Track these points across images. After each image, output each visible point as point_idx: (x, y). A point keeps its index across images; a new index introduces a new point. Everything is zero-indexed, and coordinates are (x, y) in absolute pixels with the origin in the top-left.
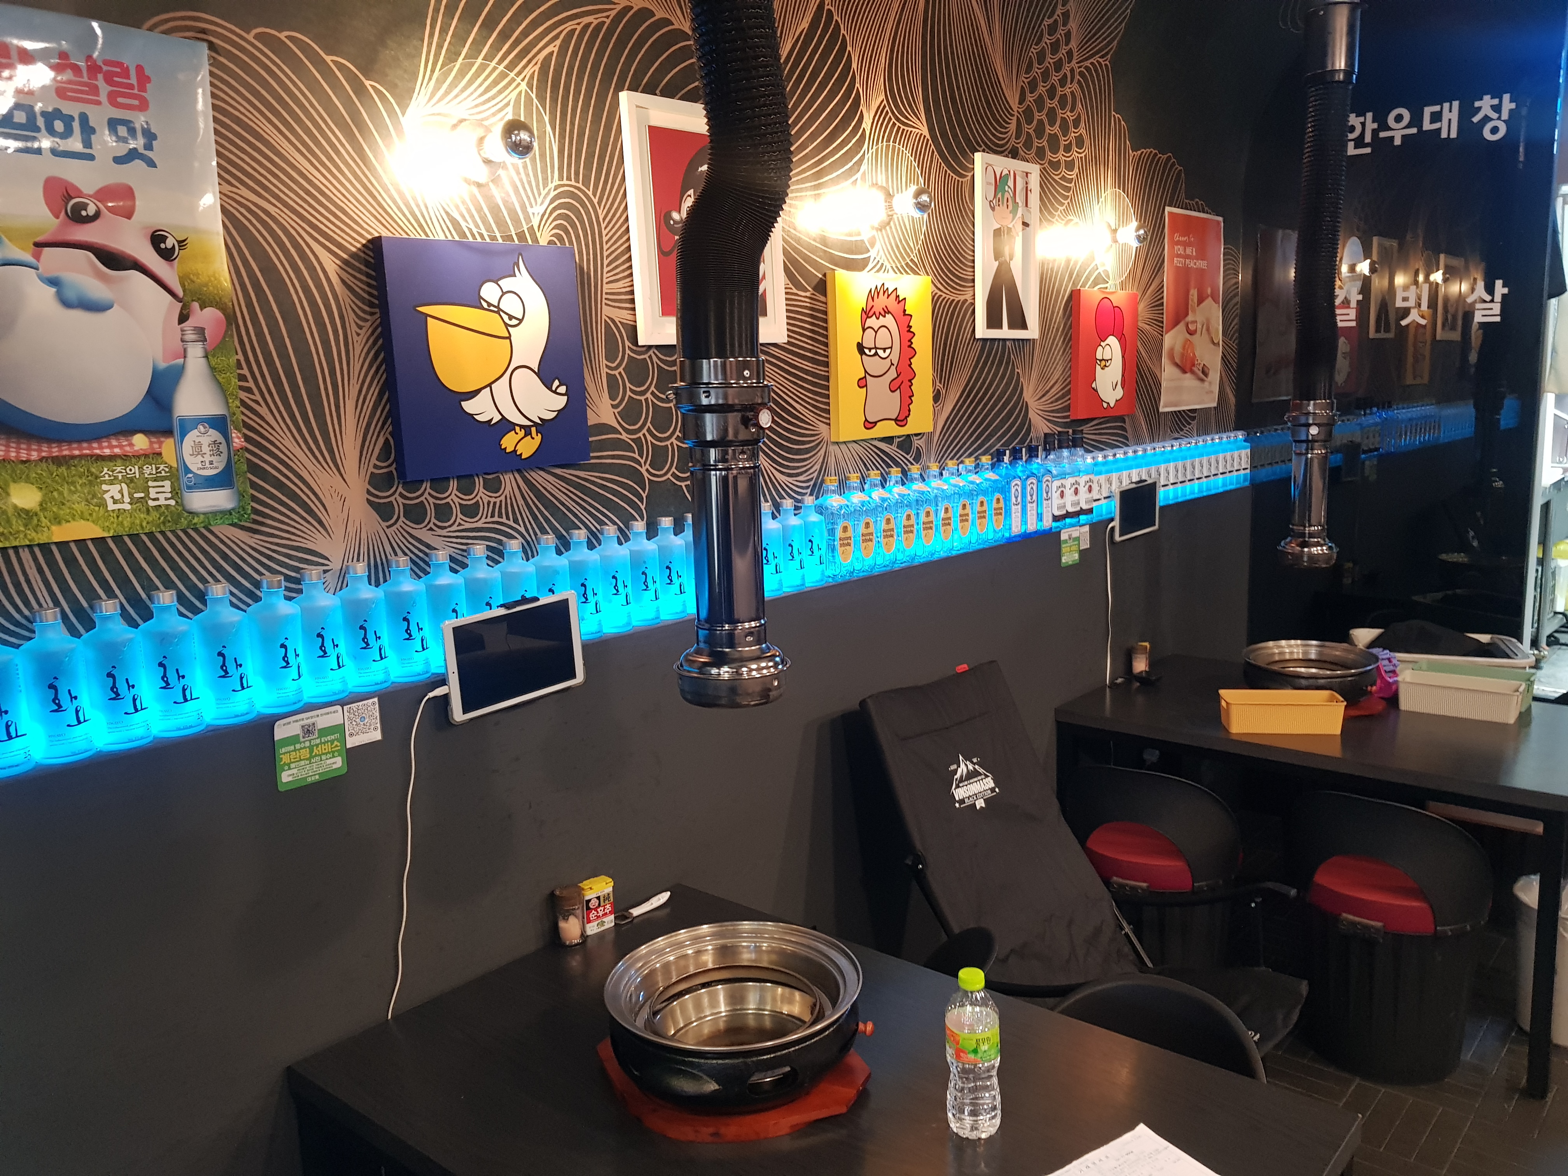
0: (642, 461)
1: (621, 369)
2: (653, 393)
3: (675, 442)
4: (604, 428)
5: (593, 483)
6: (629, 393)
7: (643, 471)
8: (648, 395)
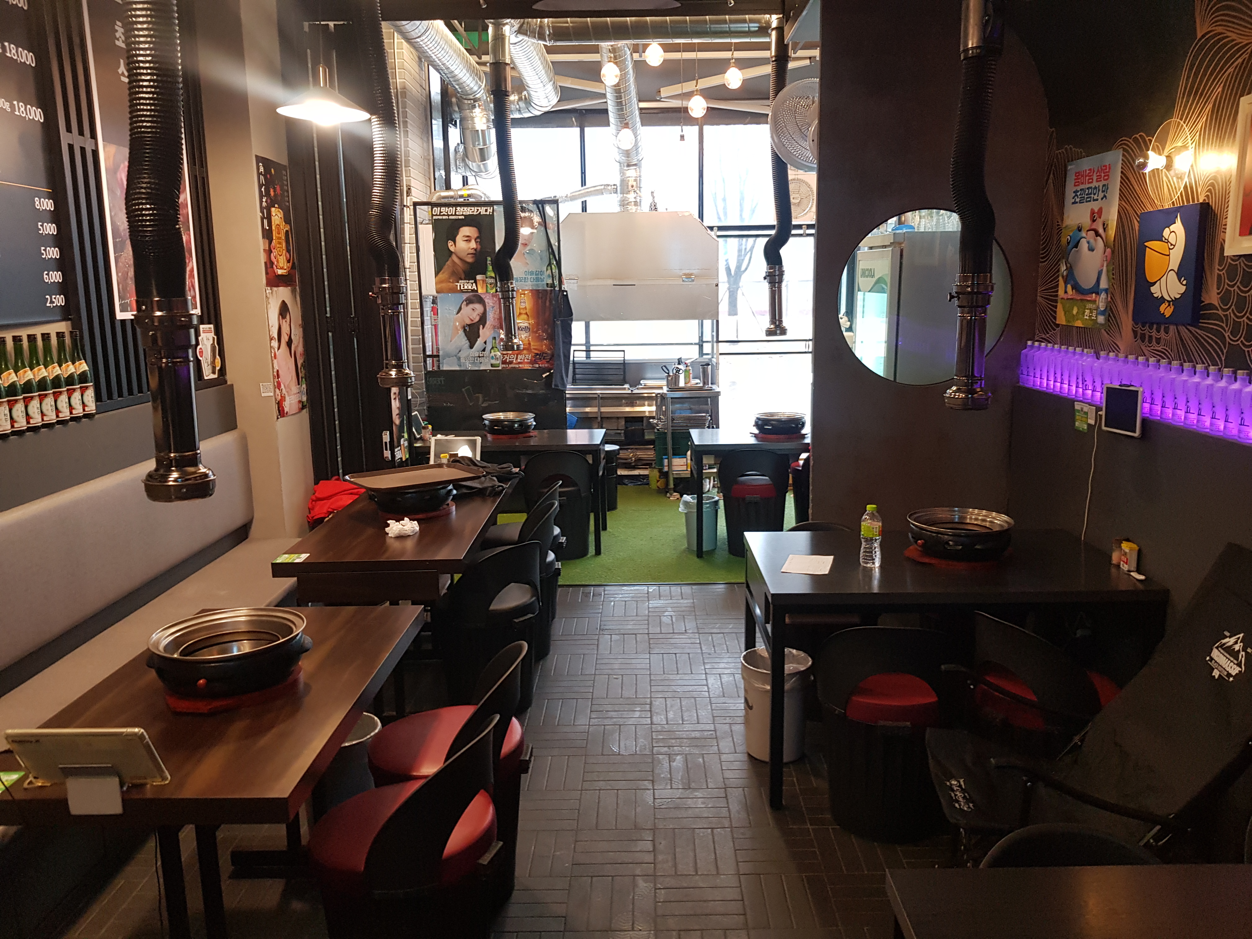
0: (1227, 329)
1: (1224, 271)
2: (1238, 287)
3: (1246, 320)
4: (1211, 306)
5: (1203, 338)
6: (1226, 286)
7: (1226, 335)
8: (1236, 288)
